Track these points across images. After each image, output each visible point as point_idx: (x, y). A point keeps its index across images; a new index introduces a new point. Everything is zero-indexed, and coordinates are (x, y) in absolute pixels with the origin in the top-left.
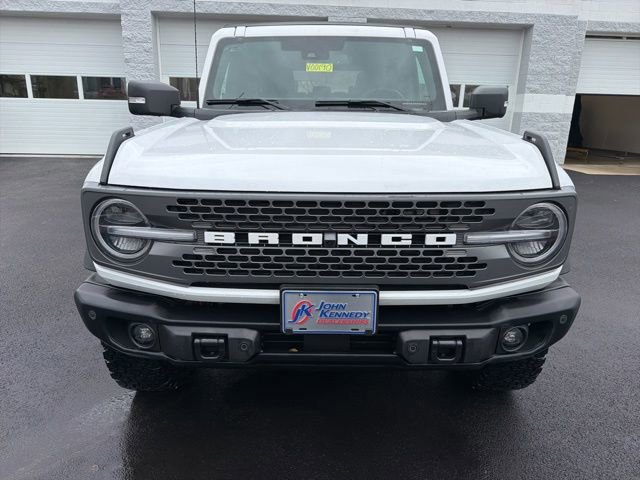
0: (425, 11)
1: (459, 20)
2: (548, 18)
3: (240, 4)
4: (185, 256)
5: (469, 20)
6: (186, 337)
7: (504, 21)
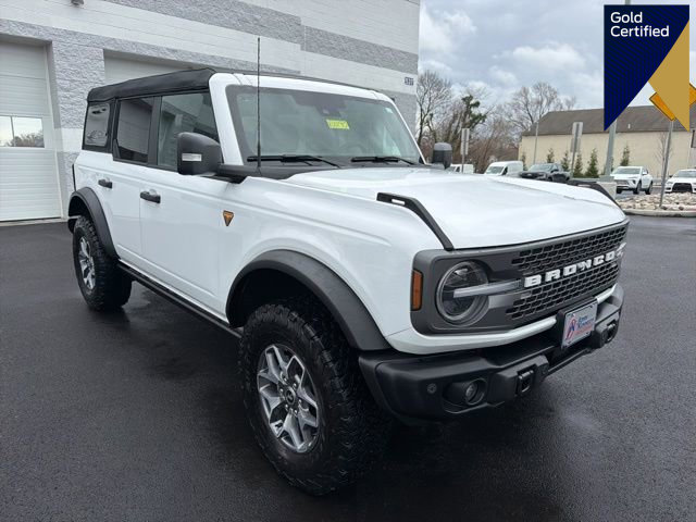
4: (515, 303)
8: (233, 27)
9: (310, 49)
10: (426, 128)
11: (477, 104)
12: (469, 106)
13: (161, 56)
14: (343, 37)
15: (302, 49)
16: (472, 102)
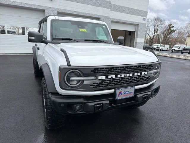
0: (74, 11)
1: (83, 15)
2: (104, 16)
3: (14, 2)
4: (94, 84)
5: (85, 15)
6: (93, 105)
7: (94, 16)
8: (92, 5)
9: (114, 11)
10: (156, 34)
11: (173, 27)
12: (170, 27)
13: (72, 13)
14: (124, 7)
15: (111, 10)
16: (171, 26)
